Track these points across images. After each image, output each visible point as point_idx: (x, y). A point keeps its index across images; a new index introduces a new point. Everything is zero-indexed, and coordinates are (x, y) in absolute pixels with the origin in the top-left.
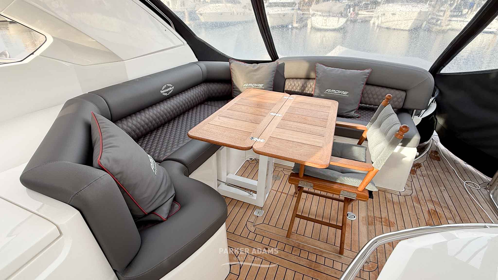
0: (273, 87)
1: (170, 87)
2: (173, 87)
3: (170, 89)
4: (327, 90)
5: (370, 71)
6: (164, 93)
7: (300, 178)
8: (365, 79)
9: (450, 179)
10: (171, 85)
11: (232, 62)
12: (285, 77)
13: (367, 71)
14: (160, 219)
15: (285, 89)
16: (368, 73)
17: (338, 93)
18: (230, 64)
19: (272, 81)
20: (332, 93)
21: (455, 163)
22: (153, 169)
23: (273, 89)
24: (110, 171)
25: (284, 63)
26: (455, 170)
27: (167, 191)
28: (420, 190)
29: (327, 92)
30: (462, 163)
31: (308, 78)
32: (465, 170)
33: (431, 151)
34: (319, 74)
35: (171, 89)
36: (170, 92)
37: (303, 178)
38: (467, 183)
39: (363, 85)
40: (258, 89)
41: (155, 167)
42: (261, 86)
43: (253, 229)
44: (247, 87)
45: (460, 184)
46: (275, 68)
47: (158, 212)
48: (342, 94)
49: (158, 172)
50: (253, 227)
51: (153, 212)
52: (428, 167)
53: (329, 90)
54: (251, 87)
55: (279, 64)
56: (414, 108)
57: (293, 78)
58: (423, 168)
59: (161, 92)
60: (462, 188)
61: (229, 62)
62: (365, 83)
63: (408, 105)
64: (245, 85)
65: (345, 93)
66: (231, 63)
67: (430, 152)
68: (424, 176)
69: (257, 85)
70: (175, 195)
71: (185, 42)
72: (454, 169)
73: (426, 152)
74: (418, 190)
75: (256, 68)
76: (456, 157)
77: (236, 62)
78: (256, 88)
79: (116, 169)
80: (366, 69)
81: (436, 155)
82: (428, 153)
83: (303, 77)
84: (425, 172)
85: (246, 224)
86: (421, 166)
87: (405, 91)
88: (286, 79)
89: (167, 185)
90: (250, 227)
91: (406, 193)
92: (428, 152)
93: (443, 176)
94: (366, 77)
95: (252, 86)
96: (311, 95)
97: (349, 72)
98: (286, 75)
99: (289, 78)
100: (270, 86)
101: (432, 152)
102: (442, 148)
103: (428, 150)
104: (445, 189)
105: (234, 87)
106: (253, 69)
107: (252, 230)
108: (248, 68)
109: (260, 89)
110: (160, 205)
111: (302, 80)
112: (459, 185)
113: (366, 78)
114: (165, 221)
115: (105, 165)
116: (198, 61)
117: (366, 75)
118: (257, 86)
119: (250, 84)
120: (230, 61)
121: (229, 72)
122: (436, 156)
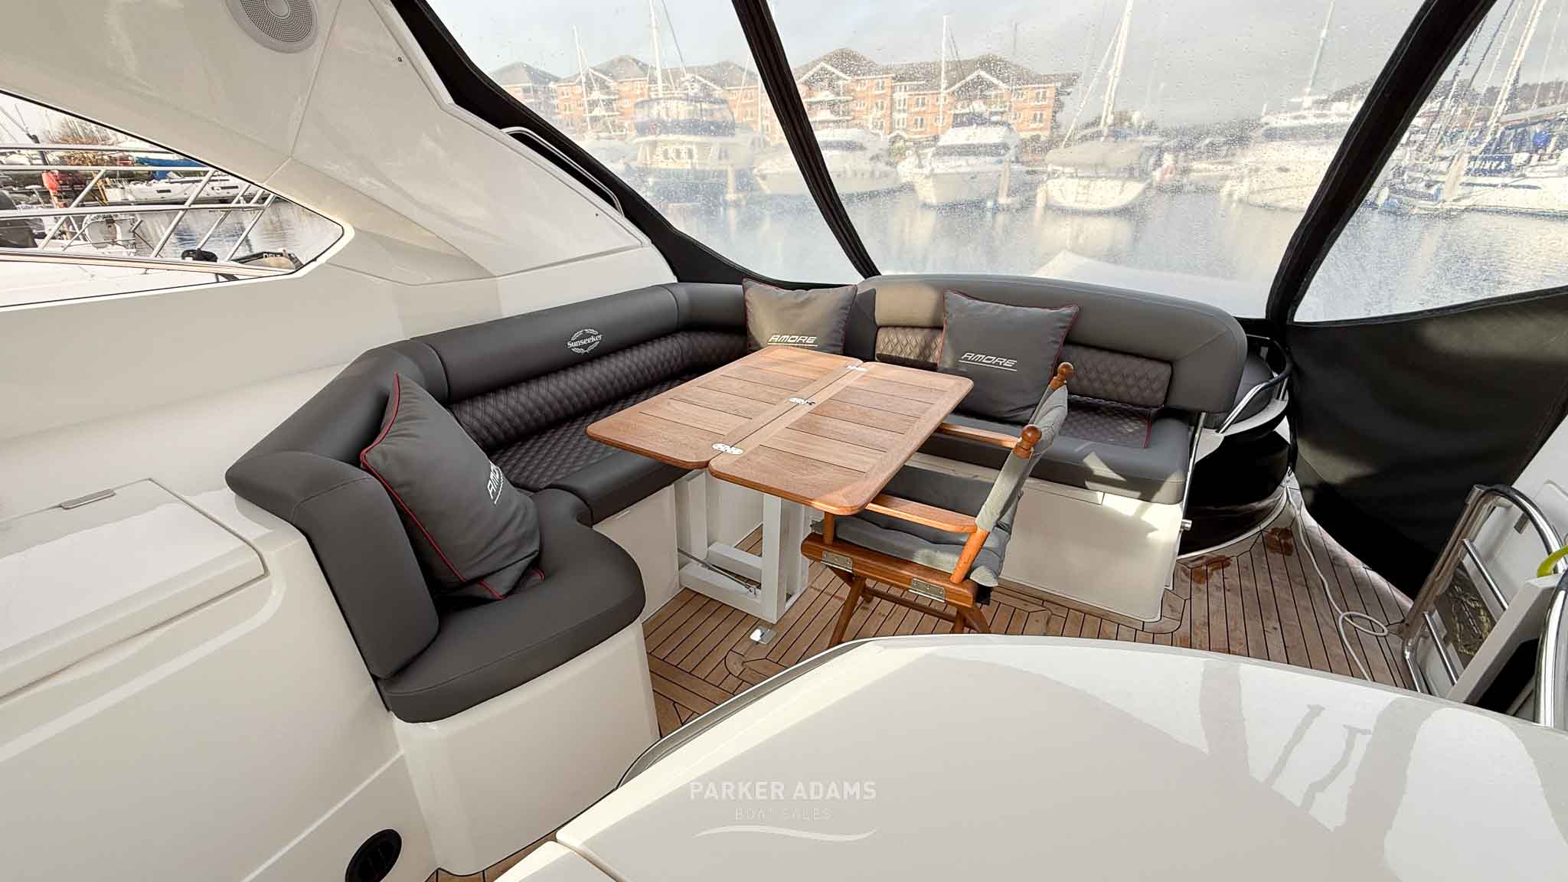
0: (841, 344)
1: (592, 334)
2: (600, 337)
3: (593, 339)
4: (965, 356)
5: (1074, 311)
6: (576, 347)
7: (825, 545)
8: (1063, 332)
9: (1304, 602)
10: (593, 331)
11: (750, 286)
12: (879, 320)
13: (1066, 311)
14: (489, 596)
15: (878, 352)
16: (1070, 315)
17: (991, 364)
18: (745, 289)
19: (838, 331)
20: (977, 362)
21: (1333, 563)
22: (490, 491)
23: (844, 350)
24: (384, 476)
25: (874, 290)
26: (1325, 581)
27: (521, 542)
28: (1205, 623)
29: (966, 359)
30: (1356, 566)
31: (937, 327)
32: (1359, 584)
33: (1273, 529)
34: (951, 315)
35: (595, 340)
36: (591, 347)
37: (833, 546)
38: (1350, 617)
39: (1056, 346)
40: (801, 347)
41: (498, 490)
42: (810, 340)
43: (737, 669)
44: (777, 342)
45: (1328, 619)
46: (848, 301)
47: (488, 581)
48: (1002, 366)
49: (505, 502)
50: (739, 665)
51: (479, 580)
52: (1247, 568)
53: (971, 356)
54: (787, 342)
55: (861, 295)
56: (1199, 407)
57: (895, 327)
58: (1232, 570)
59: (569, 344)
60: (1331, 627)
61: (741, 286)
62: (1061, 340)
63: (1179, 400)
64: (773, 338)
65: (1008, 363)
66: (747, 289)
67: (1270, 531)
68: (1229, 590)
69: (800, 339)
70: (537, 553)
71: (646, 240)
72: (1323, 579)
73: (1257, 529)
74: (1197, 623)
75: (801, 299)
76: (1342, 548)
77: (757, 284)
78: (798, 347)
79: (398, 476)
80: (1063, 307)
81: (1284, 538)
82: (1261, 533)
83: (926, 323)
84: (1233, 581)
85: (726, 657)
86: (1229, 564)
87: (1170, 363)
88: (879, 327)
89: (523, 530)
90: (732, 663)
91: (1163, 626)
92: (1261, 531)
93: (1283, 594)
94: (1062, 325)
95: (789, 341)
96: (933, 368)
97: (1021, 312)
98: (880, 317)
99: (886, 326)
100: (833, 342)
101: (1274, 531)
102: (1310, 524)
103: (1263, 526)
104: (1279, 627)
105: (752, 342)
106: (795, 301)
107: (735, 672)
108: (781, 299)
109: (808, 348)
110: (497, 568)
111: (926, 331)
112: (1325, 620)
113: (1065, 327)
114: (499, 600)
115: (375, 463)
116: (676, 281)
117: (1060, 320)
118: (801, 342)
119: (785, 337)
120: (744, 284)
121: (741, 307)
122: (1282, 541)
